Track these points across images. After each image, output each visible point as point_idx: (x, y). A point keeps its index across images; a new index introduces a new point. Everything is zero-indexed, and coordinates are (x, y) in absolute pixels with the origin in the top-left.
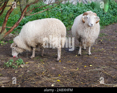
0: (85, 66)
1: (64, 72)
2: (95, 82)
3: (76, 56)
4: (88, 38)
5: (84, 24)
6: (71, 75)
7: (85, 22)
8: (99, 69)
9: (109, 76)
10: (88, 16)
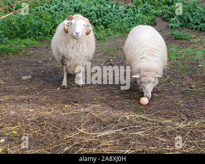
0: (66, 106)
1: (29, 117)
2: (72, 130)
3: (58, 89)
4: (75, 59)
5: (68, 35)
6: (38, 121)
7: (69, 31)
8: (87, 109)
9: (98, 120)
10: (73, 21)
